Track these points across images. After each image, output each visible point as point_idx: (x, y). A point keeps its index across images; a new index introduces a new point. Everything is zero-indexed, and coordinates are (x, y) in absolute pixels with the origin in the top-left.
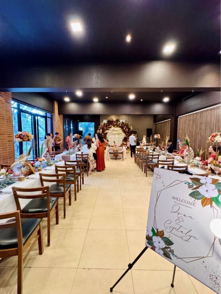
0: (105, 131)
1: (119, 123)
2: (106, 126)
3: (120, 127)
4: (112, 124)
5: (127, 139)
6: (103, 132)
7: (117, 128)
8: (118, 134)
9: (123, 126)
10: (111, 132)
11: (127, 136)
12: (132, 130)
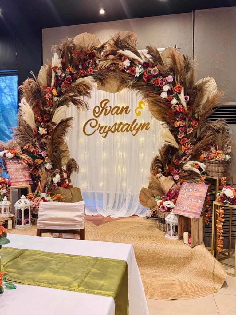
0: (51, 114)
2: (58, 85)
3: (135, 86)
4: (92, 69)
6: (43, 116)
7: (125, 91)
8: (126, 129)
9: (155, 76)
10: (94, 118)
11: (178, 142)
12: (215, 97)
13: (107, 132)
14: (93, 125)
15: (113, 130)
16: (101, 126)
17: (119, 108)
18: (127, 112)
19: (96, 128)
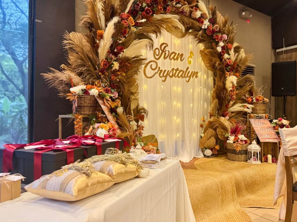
0: (124, 46)
2: (134, 13)
5: (228, 102)
8: (181, 76)
9: (217, 32)
10: (153, 59)
13: (166, 77)
14: (153, 67)
15: (171, 74)
16: (161, 69)
17: (176, 54)
18: (182, 59)
19: (156, 71)
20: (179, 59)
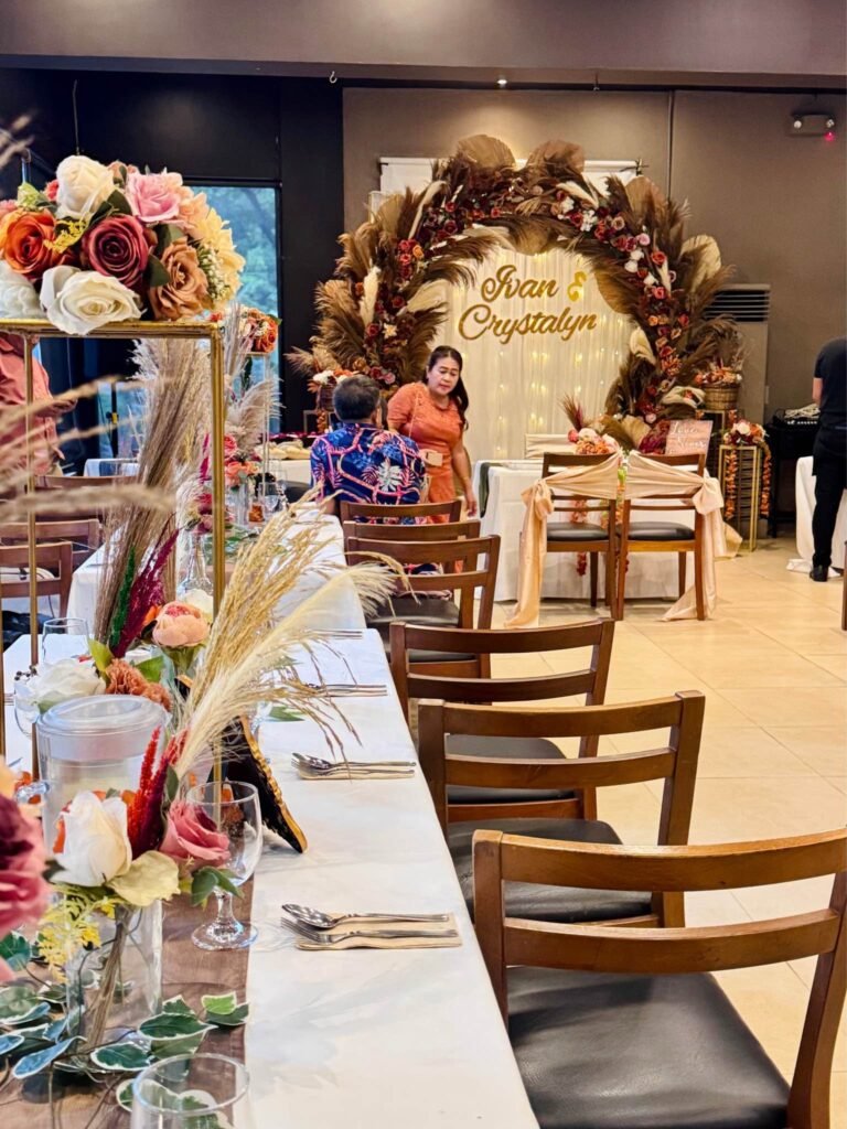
0: (407, 295)
1: (577, 201)
2: (424, 236)
3: (581, 248)
4: (498, 210)
5: (656, 382)
6: (389, 299)
7: (555, 254)
8: (550, 328)
9: (618, 233)
10: (482, 302)
11: (655, 353)
12: (717, 274)
13: (511, 332)
14: (481, 317)
15: (522, 328)
16: (498, 319)
17: (536, 283)
18: (553, 292)
19: (487, 323)
20: (545, 294)
